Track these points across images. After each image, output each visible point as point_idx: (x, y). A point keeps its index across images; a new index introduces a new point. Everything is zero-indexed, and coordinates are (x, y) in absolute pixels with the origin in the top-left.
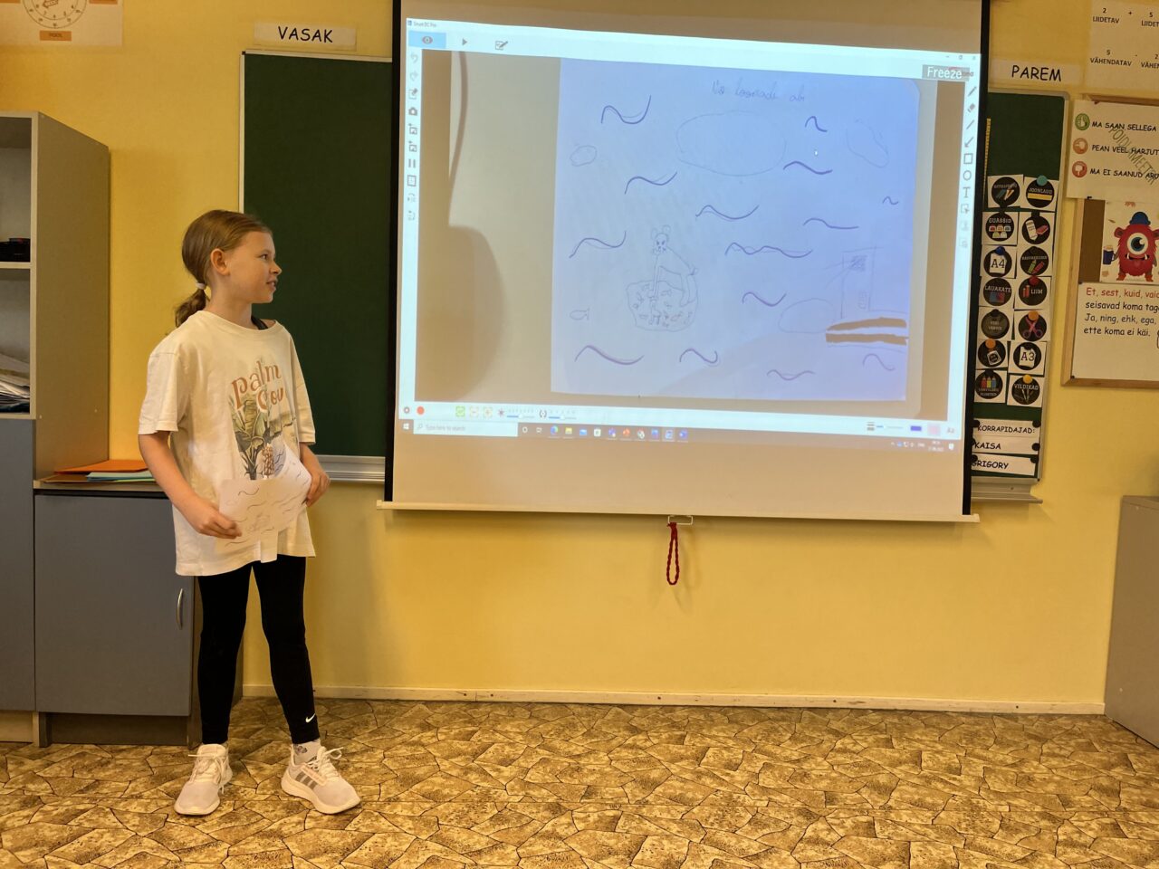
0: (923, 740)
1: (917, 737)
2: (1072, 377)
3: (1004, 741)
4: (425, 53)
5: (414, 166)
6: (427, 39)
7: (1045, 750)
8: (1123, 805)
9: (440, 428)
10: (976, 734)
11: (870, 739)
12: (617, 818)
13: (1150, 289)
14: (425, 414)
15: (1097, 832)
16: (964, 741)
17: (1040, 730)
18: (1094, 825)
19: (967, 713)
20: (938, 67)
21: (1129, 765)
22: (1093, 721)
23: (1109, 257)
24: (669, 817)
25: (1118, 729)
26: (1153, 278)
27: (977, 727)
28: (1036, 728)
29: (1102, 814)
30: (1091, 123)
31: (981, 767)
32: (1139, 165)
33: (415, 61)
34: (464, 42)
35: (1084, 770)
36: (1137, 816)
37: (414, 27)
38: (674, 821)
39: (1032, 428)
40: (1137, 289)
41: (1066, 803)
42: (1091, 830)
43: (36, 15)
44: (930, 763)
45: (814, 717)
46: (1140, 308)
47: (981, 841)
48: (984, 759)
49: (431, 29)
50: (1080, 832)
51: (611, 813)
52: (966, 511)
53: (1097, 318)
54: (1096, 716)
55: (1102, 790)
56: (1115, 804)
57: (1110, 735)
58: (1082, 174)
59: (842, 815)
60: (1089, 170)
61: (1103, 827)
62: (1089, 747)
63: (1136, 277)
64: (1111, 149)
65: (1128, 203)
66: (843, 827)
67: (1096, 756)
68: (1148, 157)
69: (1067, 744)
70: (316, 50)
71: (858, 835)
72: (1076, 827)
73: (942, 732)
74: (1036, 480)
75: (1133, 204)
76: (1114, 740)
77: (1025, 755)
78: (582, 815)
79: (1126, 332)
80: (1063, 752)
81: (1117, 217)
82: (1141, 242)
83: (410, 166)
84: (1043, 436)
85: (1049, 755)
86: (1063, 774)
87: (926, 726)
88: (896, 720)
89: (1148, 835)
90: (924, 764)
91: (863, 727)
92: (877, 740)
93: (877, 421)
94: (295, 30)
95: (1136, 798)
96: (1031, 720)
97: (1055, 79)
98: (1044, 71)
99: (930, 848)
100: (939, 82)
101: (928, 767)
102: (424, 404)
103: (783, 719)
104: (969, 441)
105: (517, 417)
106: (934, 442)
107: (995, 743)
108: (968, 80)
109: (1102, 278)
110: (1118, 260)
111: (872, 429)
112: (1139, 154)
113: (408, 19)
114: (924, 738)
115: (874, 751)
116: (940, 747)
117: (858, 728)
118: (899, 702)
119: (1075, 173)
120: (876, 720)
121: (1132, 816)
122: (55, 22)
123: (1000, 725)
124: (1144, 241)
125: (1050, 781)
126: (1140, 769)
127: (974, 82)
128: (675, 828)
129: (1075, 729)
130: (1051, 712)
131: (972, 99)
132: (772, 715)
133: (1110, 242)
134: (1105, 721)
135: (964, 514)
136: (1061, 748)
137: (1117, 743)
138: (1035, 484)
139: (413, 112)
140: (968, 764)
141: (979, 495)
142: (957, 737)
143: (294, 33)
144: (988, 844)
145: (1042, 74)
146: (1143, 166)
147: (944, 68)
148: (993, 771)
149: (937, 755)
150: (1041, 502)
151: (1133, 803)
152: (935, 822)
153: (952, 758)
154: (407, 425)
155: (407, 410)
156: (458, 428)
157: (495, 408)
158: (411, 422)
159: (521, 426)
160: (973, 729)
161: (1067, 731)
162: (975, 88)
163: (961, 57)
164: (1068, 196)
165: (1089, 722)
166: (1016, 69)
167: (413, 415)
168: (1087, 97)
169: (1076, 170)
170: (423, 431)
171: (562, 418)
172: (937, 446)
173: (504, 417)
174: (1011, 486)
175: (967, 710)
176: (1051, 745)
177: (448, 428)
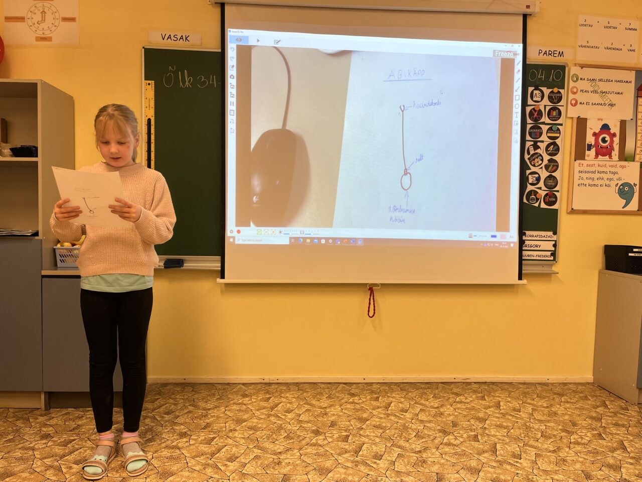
0: (500, 396)
1: (497, 395)
2: (572, 209)
3: (542, 396)
4: (238, 46)
5: (233, 105)
6: (239, 39)
7: (563, 400)
8: (603, 425)
9: (248, 240)
10: (528, 393)
11: (474, 396)
12: (347, 437)
13: (611, 163)
14: (241, 234)
15: (590, 438)
16: (521, 396)
17: (560, 391)
18: (589, 434)
19: (522, 383)
20: (501, 51)
21: (606, 406)
22: (587, 386)
23: (590, 147)
24: (374, 435)
25: (600, 390)
26: (612, 157)
27: (528, 390)
28: (558, 390)
29: (593, 429)
30: (579, 79)
31: (530, 408)
32: (605, 100)
33: (233, 51)
34: (258, 41)
35: (583, 409)
36: (610, 430)
37: (231, 33)
38: (377, 437)
39: (553, 235)
40: (604, 163)
41: (574, 424)
42: (587, 437)
43: (34, 29)
44: (505, 407)
45: (444, 387)
46: (606, 173)
47: (532, 443)
48: (532, 404)
49: (240, 34)
50: (582, 438)
51: (345, 434)
52: (520, 278)
53: (585, 178)
54: (589, 383)
55: (592, 418)
56: (599, 425)
57: (596, 392)
58: (575, 105)
59: (461, 432)
60: (579, 103)
61: (593, 435)
62: (586, 398)
63: (604, 157)
64: (590, 92)
65: (599, 119)
66: (462, 438)
67: (589, 402)
68: (609, 95)
69: (574, 397)
70: (180, 46)
71: (470, 441)
72: (580, 435)
73: (510, 392)
74: (555, 262)
75: (602, 120)
76: (598, 394)
77: (553, 403)
78: (330, 435)
79: (599, 186)
80: (572, 401)
81: (593, 127)
82: (606, 139)
83: (231, 105)
84: (558, 238)
85: (565, 402)
86: (572, 411)
87: (502, 390)
88: (486, 387)
89: (617, 439)
90: (501, 408)
91: (470, 391)
92: (477, 397)
93: (474, 233)
94: (170, 35)
95: (610, 421)
96: (556, 386)
97: (561, 56)
98: (555, 52)
99: (506, 446)
100: (502, 59)
101: (504, 409)
102: (240, 228)
103: (429, 388)
104: (521, 242)
105: (288, 234)
106: (503, 243)
107: (537, 397)
108: (516, 57)
109: (586, 158)
110: (594, 149)
111: (471, 237)
112: (604, 94)
113: (229, 29)
114: (501, 395)
115: (476, 402)
116: (509, 400)
117: (467, 391)
118: (488, 378)
119: (572, 104)
120: (476, 387)
121: (608, 430)
122: (43, 32)
123: (540, 389)
124: (608, 138)
125: (566, 414)
126: (612, 408)
127: (519, 58)
128: (378, 440)
129: (578, 389)
130: (565, 382)
131: (519, 67)
132: (423, 386)
133: (590, 139)
134: (593, 386)
135: (519, 279)
136: (571, 399)
137: (599, 396)
138: (554, 264)
139: (232, 77)
140: (524, 407)
141: (526, 270)
142: (518, 395)
143: (169, 37)
144: (536, 444)
145: (554, 54)
146: (607, 100)
147: (504, 51)
148: (537, 410)
149: (508, 403)
150: (558, 273)
151: (608, 424)
152: (508, 434)
153: (515, 404)
154: (232, 239)
155: (232, 232)
156: (258, 241)
157: (278, 229)
158: (234, 238)
159: (291, 238)
160: (526, 391)
161: (574, 391)
162: (520, 61)
163: (512, 46)
164: (568, 116)
165: (585, 386)
166: (541, 52)
167: (235, 234)
168: (577, 65)
169: (572, 102)
170: (240, 242)
171: (312, 234)
172: (505, 245)
173: (282, 235)
174: (543, 266)
175: (523, 382)
176: (566, 397)
177: (253, 241)
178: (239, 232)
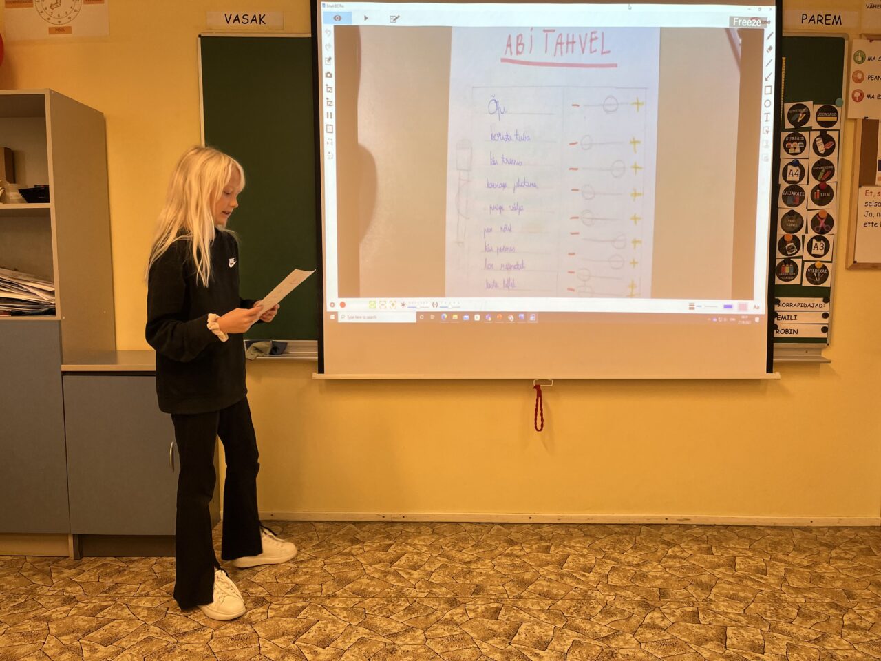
0: (736, 548)
1: (732, 546)
2: (855, 262)
3: (801, 548)
4: (336, 28)
5: (331, 117)
6: (337, 17)
7: (834, 555)
9: (357, 318)
10: (779, 543)
11: (695, 548)
12: (498, 610)
14: (346, 308)
15: (875, 618)
16: (769, 549)
17: (830, 539)
18: (872, 613)
19: (771, 527)
20: (742, 18)
22: (872, 531)
24: (539, 608)
27: (780, 538)
28: (826, 538)
29: (879, 604)
30: (867, 58)
31: (782, 569)
33: (329, 36)
34: (366, 18)
35: (865, 569)
37: (326, 8)
38: (543, 611)
39: (823, 303)
41: (850, 595)
42: (871, 616)
44: (742, 566)
45: (651, 532)
47: (782, 625)
48: (786, 562)
49: (339, 9)
50: (861, 619)
51: (495, 605)
52: (770, 369)
53: (875, 214)
54: (875, 529)
55: (879, 585)
58: (860, 99)
59: (672, 606)
60: (865, 96)
61: (879, 615)
62: (869, 552)
66: (673, 616)
67: (874, 559)
69: (851, 550)
70: (253, 31)
71: (685, 621)
72: (858, 614)
73: (752, 542)
74: (826, 344)
77: (818, 559)
78: (473, 607)
80: (847, 556)
83: (327, 117)
84: (832, 308)
85: (836, 558)
86: (847, 573)
87: (739, 537)
88: (715, 533)
90: (737, 567)
91: (689, 539)
92: (700, 549)
93: (697, 302)
94: (237, 16)
96: (823, 531)
97: (837, 23)
98: (828, 17)
99: (742, 631)
100: (743, 29)
101: (741, 569)
102: (344, 300)
103: (626, 533)
104: (772, 315)
105: (415, 307)
106: (743, 317)
107: (794, 549)
108: (766, 27)
109: (877, 182)
111: (693, 308)
113: (322, 3)
114: (737, 546)
115: (698, 556)
116: (750, 554)
117: (685, 539)
118: (718, 518)
119: (854, 99)
120: (700, 533)
123: (798, 536)
125: (838, 578)
127: (771, 29)
128: (543, 617)
129: (858, 537)
130: (838, 525)
131: (770, 42)
132: (617, 530)
134: (880, 531)
135: (767, 372)
136: (846, 553)
138: (825, 348)
139: (329, 75)
140: (772, 567)
141: (778, 358)
142: (764, 546)
143: (236, 19)
144: (788, 628)
145: (826, 20)
147: (747, 18)
148: (792, 571)
149: (748, 560)
150: (830, 362)
152: (746, 611)
153: (759, 561)
154: (333, 316)
155: (332, 305)
156: (371, 318)
157: (400, 300)
158: (336, 314)
159: (418, 314)
160: (777, 539)
161: (851, 539)
162: (772, 33)
163: (760, 9)
164: (849, 117)
165: (869, 532)
166: (805, 17)
167: (337, 308)
168: (863, 36)
169: (855, 96)
170: (346, 320)
171: (450, 307)
172: (745, 320)
173: (406, 308)
174: (807, 350)
175: (772, 525)
176: (838, 551)
177: (364, 318)
178: (343, 305)
